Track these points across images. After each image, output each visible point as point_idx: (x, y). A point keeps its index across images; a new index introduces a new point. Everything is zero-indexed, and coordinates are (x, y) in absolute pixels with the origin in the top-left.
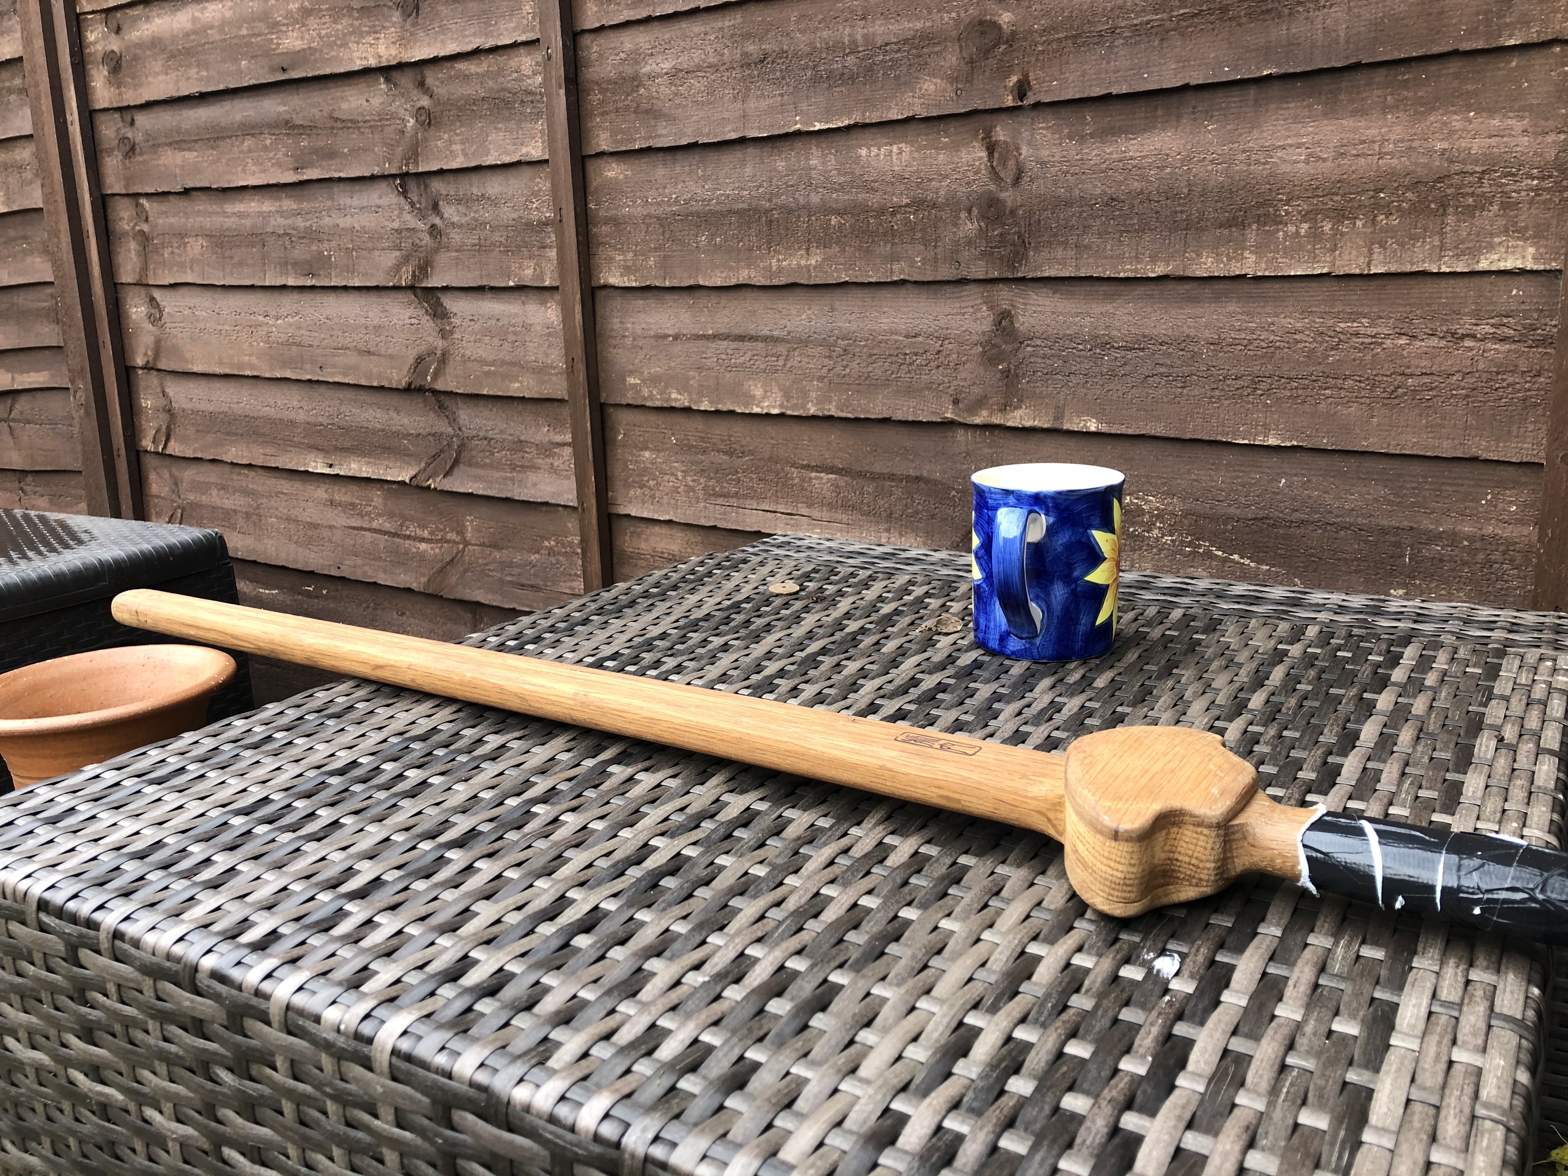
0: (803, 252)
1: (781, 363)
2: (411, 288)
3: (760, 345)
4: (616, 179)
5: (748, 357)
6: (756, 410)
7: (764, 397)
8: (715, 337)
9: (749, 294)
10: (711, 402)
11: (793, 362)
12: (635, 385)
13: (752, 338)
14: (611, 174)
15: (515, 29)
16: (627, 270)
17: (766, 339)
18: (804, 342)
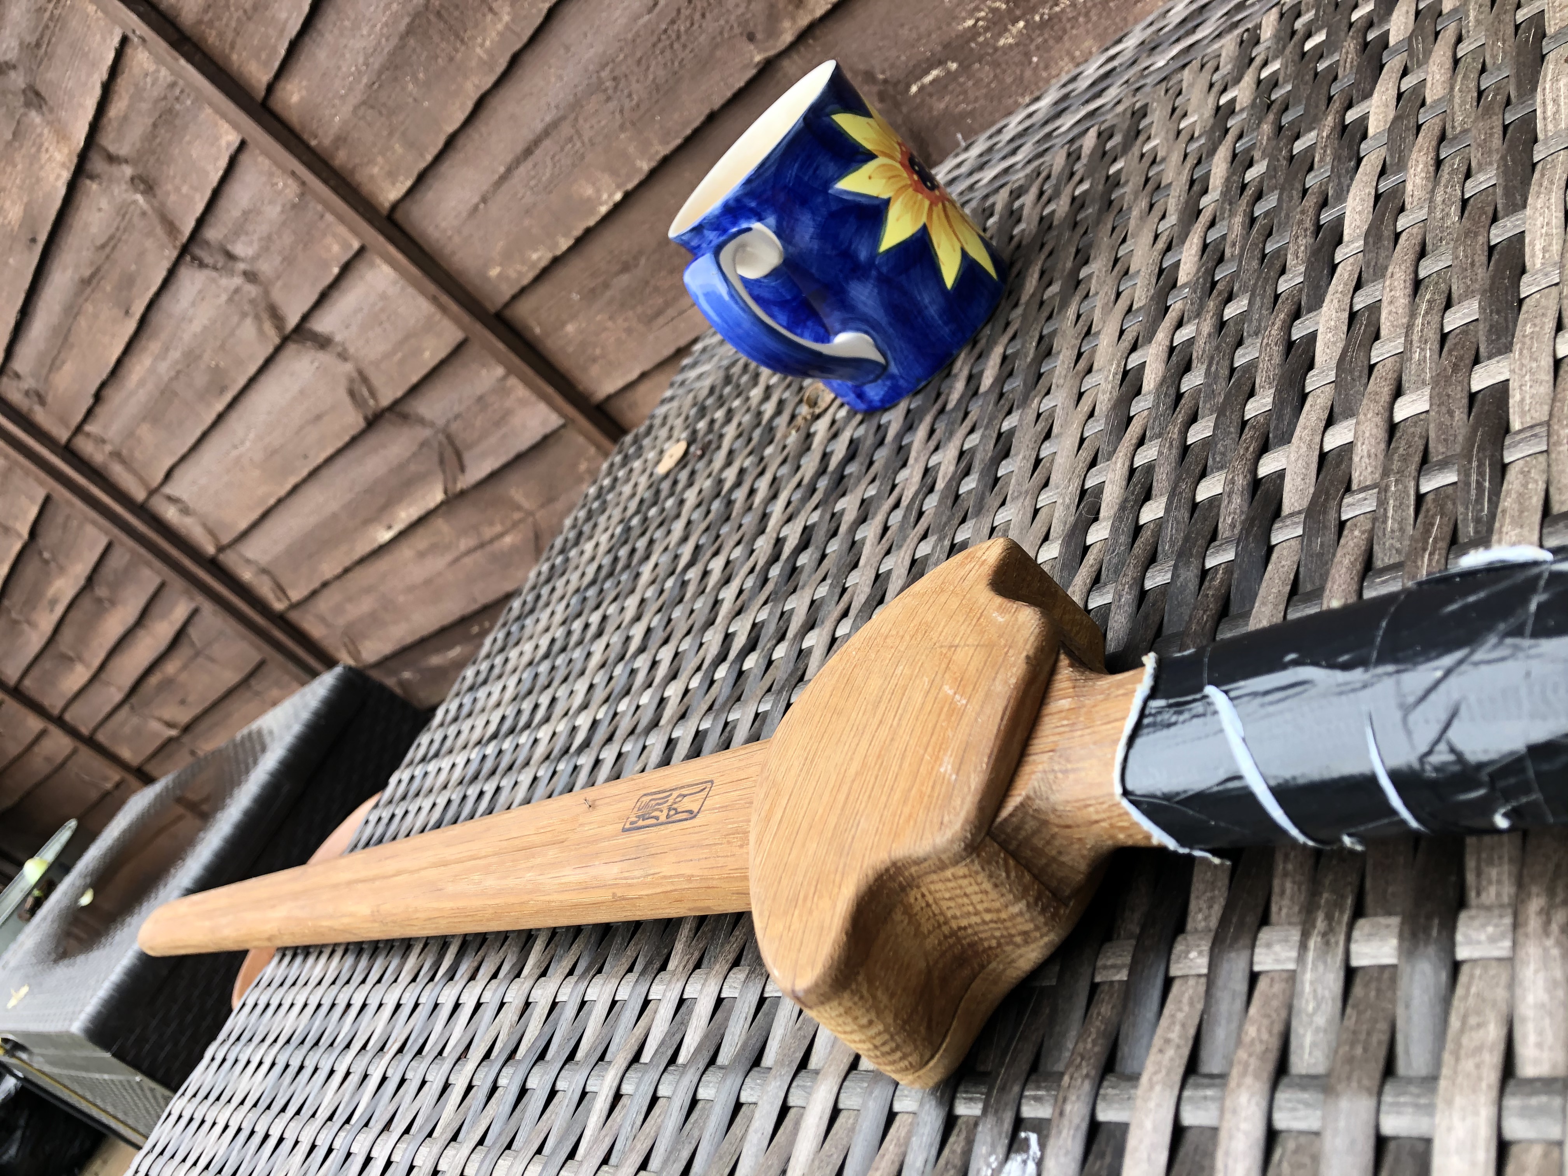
0: (490, 17)
1: (579, 144)
2: (285, 340)
3: (547, 143)
4: (302, 98)
5: (549, 163)
6: (603, 210)
7: (598, 191)
8: (509, 171)
9: (494, 102)
10: (565, 235)
11: (587, 135)
12: (500, 275)
13: (537, 142)
14: (295, 99)
15: (104, 39)
16: (392, 176)
17: (546, 133)
18: (576, 105)
